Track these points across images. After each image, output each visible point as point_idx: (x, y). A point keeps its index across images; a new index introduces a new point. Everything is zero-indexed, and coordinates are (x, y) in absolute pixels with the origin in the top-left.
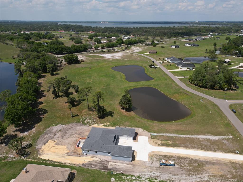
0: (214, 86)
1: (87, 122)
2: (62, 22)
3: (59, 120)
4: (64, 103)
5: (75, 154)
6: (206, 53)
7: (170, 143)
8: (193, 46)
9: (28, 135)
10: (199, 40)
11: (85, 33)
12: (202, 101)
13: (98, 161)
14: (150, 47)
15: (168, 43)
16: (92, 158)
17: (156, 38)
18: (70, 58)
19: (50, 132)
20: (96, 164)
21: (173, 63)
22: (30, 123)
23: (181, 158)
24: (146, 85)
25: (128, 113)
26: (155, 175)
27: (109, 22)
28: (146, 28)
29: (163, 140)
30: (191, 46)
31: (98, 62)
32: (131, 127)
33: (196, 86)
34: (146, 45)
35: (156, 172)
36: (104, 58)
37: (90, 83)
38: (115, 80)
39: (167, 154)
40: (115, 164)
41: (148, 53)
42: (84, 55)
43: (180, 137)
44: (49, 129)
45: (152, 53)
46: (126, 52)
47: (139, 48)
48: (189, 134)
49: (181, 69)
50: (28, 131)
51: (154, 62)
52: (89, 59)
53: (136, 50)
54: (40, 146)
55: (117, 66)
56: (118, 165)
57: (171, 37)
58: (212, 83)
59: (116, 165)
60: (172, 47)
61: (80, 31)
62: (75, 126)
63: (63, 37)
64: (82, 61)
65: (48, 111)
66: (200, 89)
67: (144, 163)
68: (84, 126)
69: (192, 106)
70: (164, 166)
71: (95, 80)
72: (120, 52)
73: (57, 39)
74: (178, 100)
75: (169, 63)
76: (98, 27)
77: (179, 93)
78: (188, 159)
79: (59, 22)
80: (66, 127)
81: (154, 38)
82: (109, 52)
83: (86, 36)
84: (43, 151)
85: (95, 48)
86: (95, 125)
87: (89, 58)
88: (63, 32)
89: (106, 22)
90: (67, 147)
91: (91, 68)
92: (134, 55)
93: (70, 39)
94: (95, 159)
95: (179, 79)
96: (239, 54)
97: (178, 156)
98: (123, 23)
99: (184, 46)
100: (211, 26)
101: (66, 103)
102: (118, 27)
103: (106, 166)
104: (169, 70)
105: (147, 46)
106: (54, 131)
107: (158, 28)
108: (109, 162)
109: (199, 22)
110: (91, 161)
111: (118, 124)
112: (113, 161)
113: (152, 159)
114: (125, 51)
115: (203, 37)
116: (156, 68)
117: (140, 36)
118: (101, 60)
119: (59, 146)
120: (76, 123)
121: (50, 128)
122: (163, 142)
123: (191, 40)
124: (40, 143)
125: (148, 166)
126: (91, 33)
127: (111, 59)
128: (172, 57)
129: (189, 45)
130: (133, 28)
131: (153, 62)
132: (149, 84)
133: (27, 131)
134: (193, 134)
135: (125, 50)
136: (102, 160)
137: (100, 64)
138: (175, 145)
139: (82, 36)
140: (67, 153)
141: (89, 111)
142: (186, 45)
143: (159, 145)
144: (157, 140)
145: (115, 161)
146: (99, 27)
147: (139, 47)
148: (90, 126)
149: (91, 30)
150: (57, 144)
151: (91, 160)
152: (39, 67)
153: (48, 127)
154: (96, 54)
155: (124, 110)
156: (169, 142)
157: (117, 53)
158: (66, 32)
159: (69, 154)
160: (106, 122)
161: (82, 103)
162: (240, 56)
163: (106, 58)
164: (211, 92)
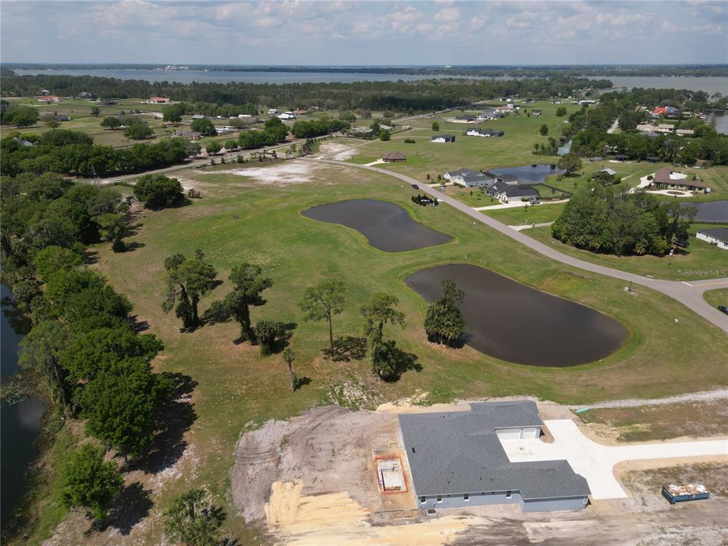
0: (634, 245)
1: (353, 398)
2: (25, 67)
3: (254, 406)
4: (231, 343)
5: (395, 517)
6: (535, 153)
7: (645, 430)
8: (489, 135)
9: (182, 477)
10: (492, 119)
11: (137, 104)
12: (630, 290)
13: (488, 526)
14: (371, 142)
15: (414, 129)
16: (460, 521)
17: (373, 115)
18: (158, 187)
19: (253, 453)
20: (489, 540)
21: (472, 186)
22: (160, 432)
23: (707, 469)
24: (447, 259)
25: (457, 350)
26: (681, 538)
27: (192, 68)
28: (323, 85)
29: (618, 421)
30: (482, 135)
31: (246, 195)
32: (500, 396)
33: (583, 251)
34: (358, 135)
35: (676, 527)
36: (257, 180)
37: (272, 267)
38: (341, 249)
39: (663, 465)
40: (543, 525)
41: (380, 161)
42: (186, 176)
43: (655, 406)
44: (242, 442)
45: (394, 160)
46: (314, 161)
47: (342, 145)
48: (674, 394)
49: (507, 202)
50: (174, 463)
51: (418, 188)
52: (210, 187)
53: (341, 154)
54: (253, 508)
55: (315, 205)
56: (557, 529)
57: (414, 113)
58: (631, 237)
59: (551, 529)
60: (435, 141)
61: (115, 97)
62: (323, 417)
63: (69, 118)
64: (193, 197)
65: (193, 379)
66: (599, 258)
67: (621, 505)
68: (355, 413)
69: (616, 310)
70: (684, 504)
71: (281, 256)
72: (296, 161)
73: (56, 126)
74: (566, 295)
75: (462, 187)
76: (170, 82)
77: (554, 273)
78: (722, 467)
79: (14, 68)
80: (296, 426)
81: (368, 115)
82: (262, 162)
83: (149, 114)
84: (277, 527)
85: (209, 151)
86: (384, 404)
87: (207, 184)
88: (56, 99)
89: (180, 66)
90: (351, 497)
91: (237, 218)
92: (343, 169)
93: (102, 125)
94: (469, 521)
95: (523, 231)
96: (620, 154)
97: (694, 465)
98: (238, 70)
99: (466, 137)
100: (497, 79)
101: (237, 342)
102: (237, 83)
103: (522, 537)
104: (477, 209)
105: (364, 141)
106: (265, 446)
107: (357, 86)
108: (522, 522)
109: (453, 67)
110: (466, 531)
111: (454, 394)
112: (532, 516)
113: (635, 489)
114: (308, 156)
115: (497, 111)
116: (437, 203)
117: (322, 111)
118: (253, 190)
119: (320, 496)
120: (320, 409)
121: (244, 438)
122: (625, 429)
123: (472, 120)
124: (248, 500)
125: (639, 511)
126: (156, 103)
127: (284, 186)
128: (463, 170)
129: (477, 134)
130: (284, 86)
131: (415, 187)
132: (453, 255)
133: (169, 464)
134: (680, 393)
135: (306, 155)
136: (495, 520)
137: (258, 203)
138: (662, 434)
139: (134, 111)
140: (366, 518)
141: (333, 360)
142: (469, 133)
143: (619, 440)
144: (604, 426)
145: (537, 515)
146: (174, 82)
147: (342, 143)
148: (374, 412)
149: (155, 95)
150: (310, 492)
151: (463, 529)
152: (70, 226)
153: (237, 437)
154: (223, 172)
155: (439, 343)
156: (638, 425)
157: (288, 164)
158: (64, 102)
159: (377, 519)
160: (413, 389)
161: (290, 336)
162: (625, 159)
163: (261, 181)
164: (630, 262)
